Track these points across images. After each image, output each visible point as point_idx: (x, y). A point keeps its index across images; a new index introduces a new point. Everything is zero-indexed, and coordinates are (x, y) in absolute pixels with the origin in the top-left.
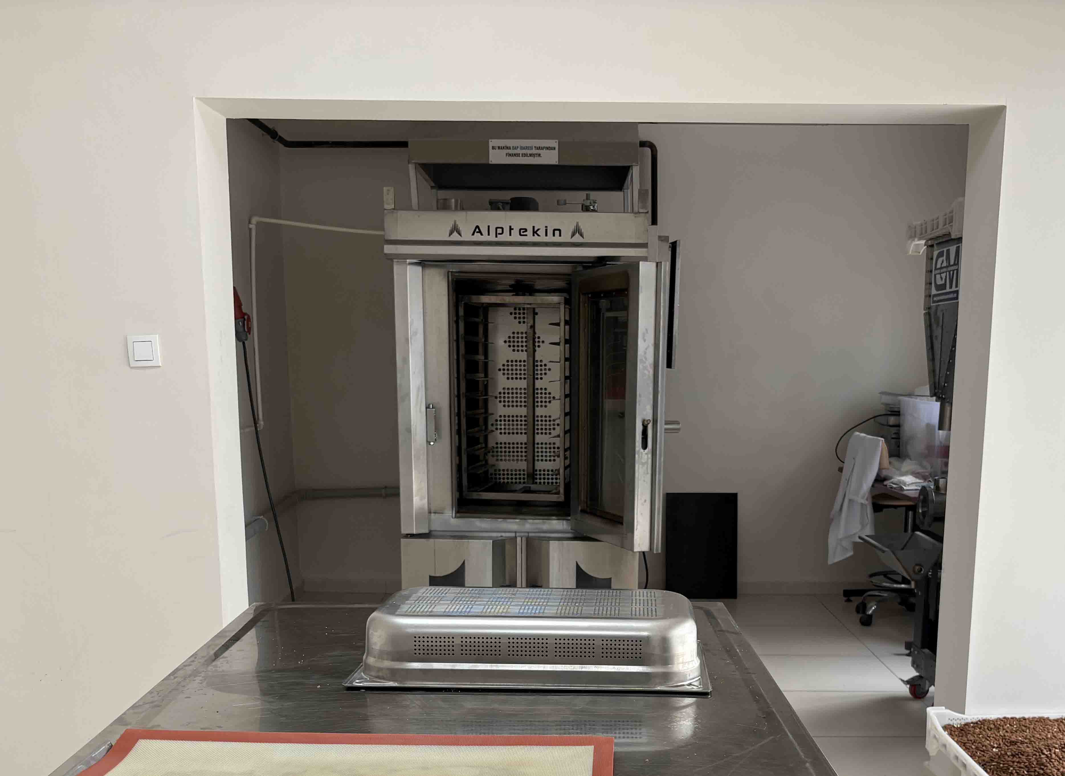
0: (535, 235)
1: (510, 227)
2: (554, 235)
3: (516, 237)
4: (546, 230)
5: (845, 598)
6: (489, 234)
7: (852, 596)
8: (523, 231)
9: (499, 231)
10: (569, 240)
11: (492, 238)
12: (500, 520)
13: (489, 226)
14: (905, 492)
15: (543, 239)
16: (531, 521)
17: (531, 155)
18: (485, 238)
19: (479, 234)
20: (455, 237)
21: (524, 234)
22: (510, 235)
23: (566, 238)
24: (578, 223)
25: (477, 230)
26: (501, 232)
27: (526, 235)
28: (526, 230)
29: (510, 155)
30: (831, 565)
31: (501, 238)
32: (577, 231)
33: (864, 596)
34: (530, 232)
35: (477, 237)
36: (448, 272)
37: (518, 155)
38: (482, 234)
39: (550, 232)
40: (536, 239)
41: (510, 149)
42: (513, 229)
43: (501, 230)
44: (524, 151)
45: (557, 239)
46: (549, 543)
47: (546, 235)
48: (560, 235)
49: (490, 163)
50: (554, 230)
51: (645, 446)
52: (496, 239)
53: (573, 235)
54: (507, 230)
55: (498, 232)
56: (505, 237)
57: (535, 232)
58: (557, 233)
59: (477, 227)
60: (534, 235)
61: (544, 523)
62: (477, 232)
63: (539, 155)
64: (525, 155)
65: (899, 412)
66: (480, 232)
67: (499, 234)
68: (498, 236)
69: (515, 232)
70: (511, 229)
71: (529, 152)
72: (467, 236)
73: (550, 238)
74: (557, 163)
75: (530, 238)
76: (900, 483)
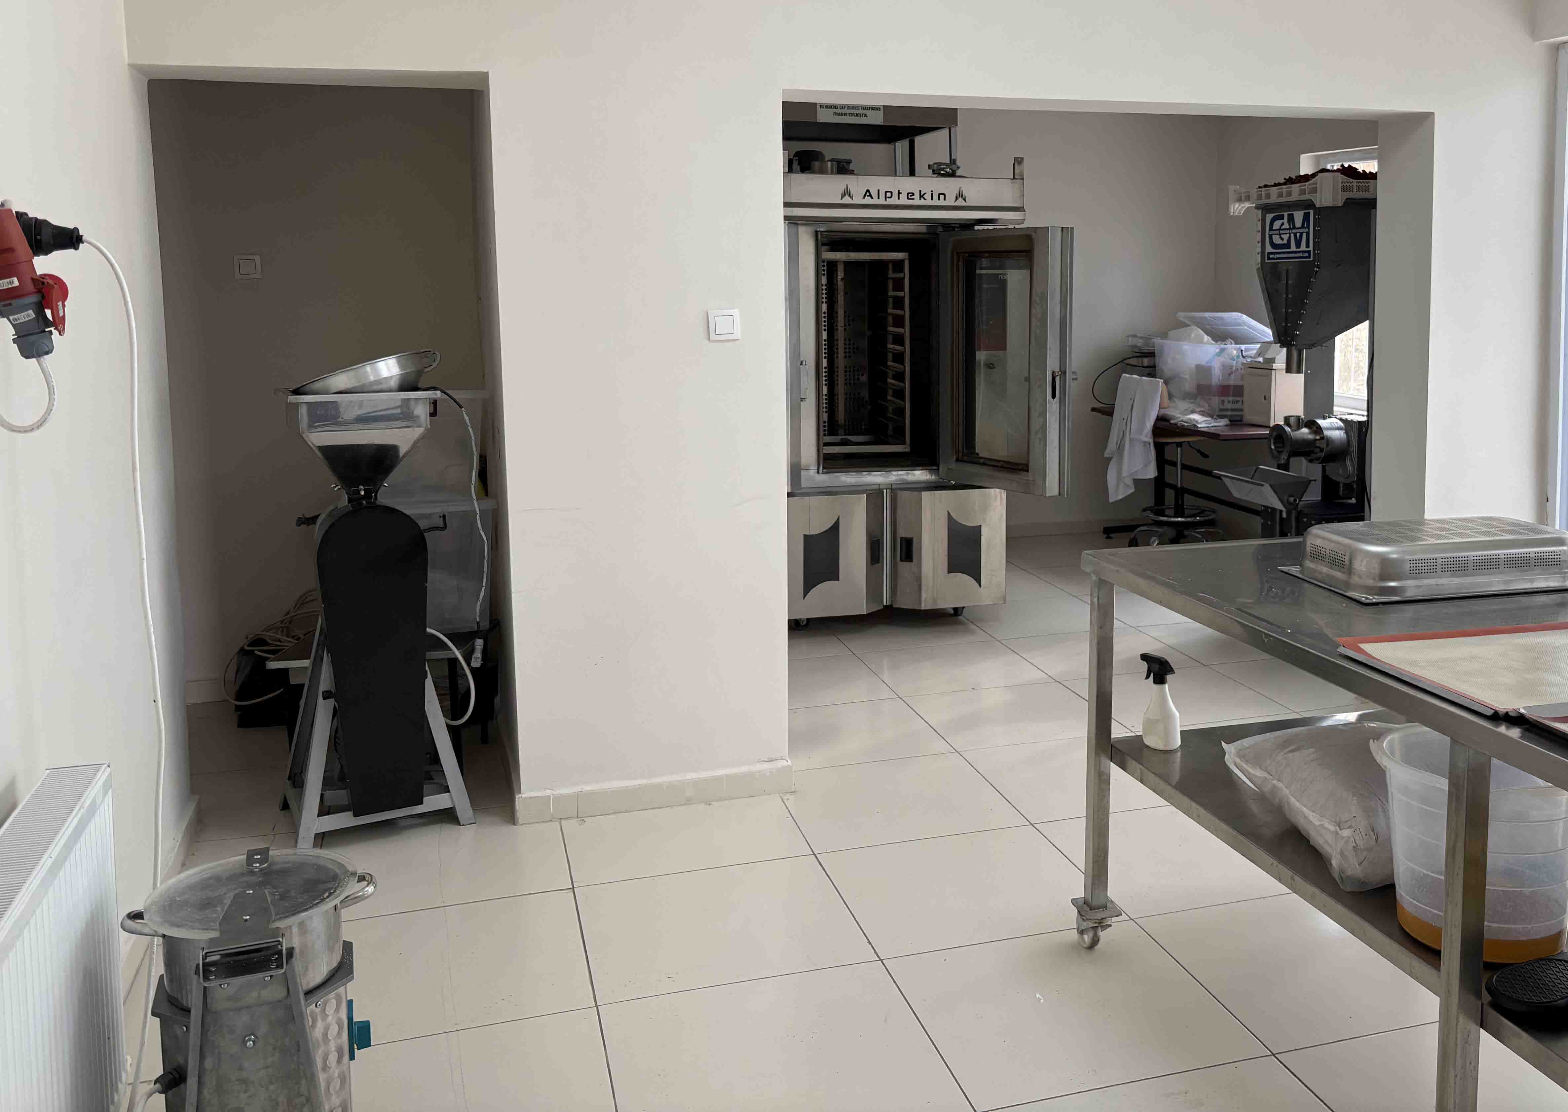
0: (922, 199)
1: (899, 191)
2: (939, 199)
3: (903, 201)
4: (932, 194)
5: (1105, 536)
6: (879, 198)
7: (1112, 533)
8: (910, 196)
9: (889, 195)
10: (953, 204)
11: (882, 201)
12: (864, 473)
13: (879, 191)
14: (1200, 429)
15: (929, 202)
16: (894, 473)
17: (857, 115)
18: (875, 201)
19: (869, 198)
20: (847, 200)
21: (912, 197)
22: (899, 199)
23: (950, 202)
24: (960, 188)
25: (868, 194)
26: (890, 196)
27: (913, 199)
28: (913, 194)
29: (838, 114)
30: (1112, 503)
31: (890, 201)
32: (960, 195)
33: (1136, 531)
34: (917, 196)
35: (868, 201)
36: (817, 232)
37: (845, 114)
38: (872, 198)
39: (935, 197)
40: (922, 202)
41: (838, 108)
42: (901, 193)
43: (890, 194)
44: (852, 111)
45: (941, 203)
46: (921, 494)
47: (932, 199)
48: (945, 199)
49: (818, 121)
50: (940, 194)
51: (1054, 396)
52: (884, 203)
53: (956, 199)
54: (895, 194)
55: (887, 196)
56: (893, 201)
57: (921, 196)
58: (942, 197)
59: (868, 191)
60: (920, 199)
61: (908, 474)
62: (868, 196)
63: (866, 115)
64: (852, 115)
65: (1154, 353)
66: (870, 195)
67: (889, 198)
68: (887, 199)
69: (903, 196)
70: (899, 193)
71: (856, 112)
72: (858, 200)
73: (935, 202)
74: (882, 124)
75: (917, 201)
76: (1191, 421)
